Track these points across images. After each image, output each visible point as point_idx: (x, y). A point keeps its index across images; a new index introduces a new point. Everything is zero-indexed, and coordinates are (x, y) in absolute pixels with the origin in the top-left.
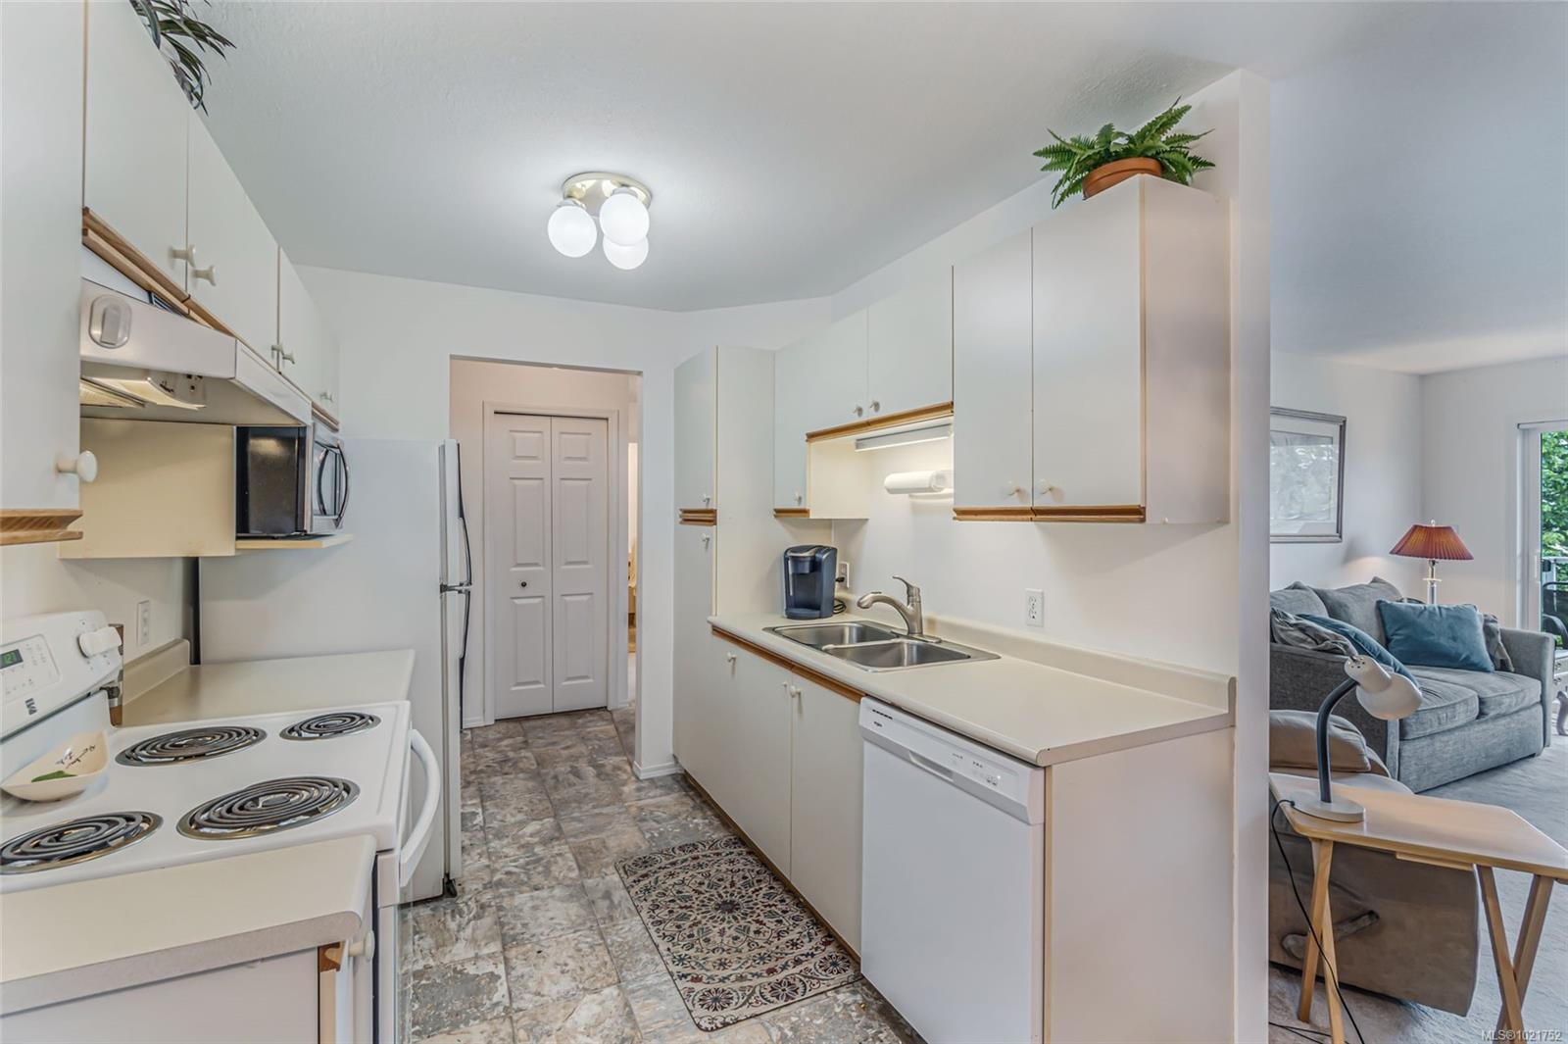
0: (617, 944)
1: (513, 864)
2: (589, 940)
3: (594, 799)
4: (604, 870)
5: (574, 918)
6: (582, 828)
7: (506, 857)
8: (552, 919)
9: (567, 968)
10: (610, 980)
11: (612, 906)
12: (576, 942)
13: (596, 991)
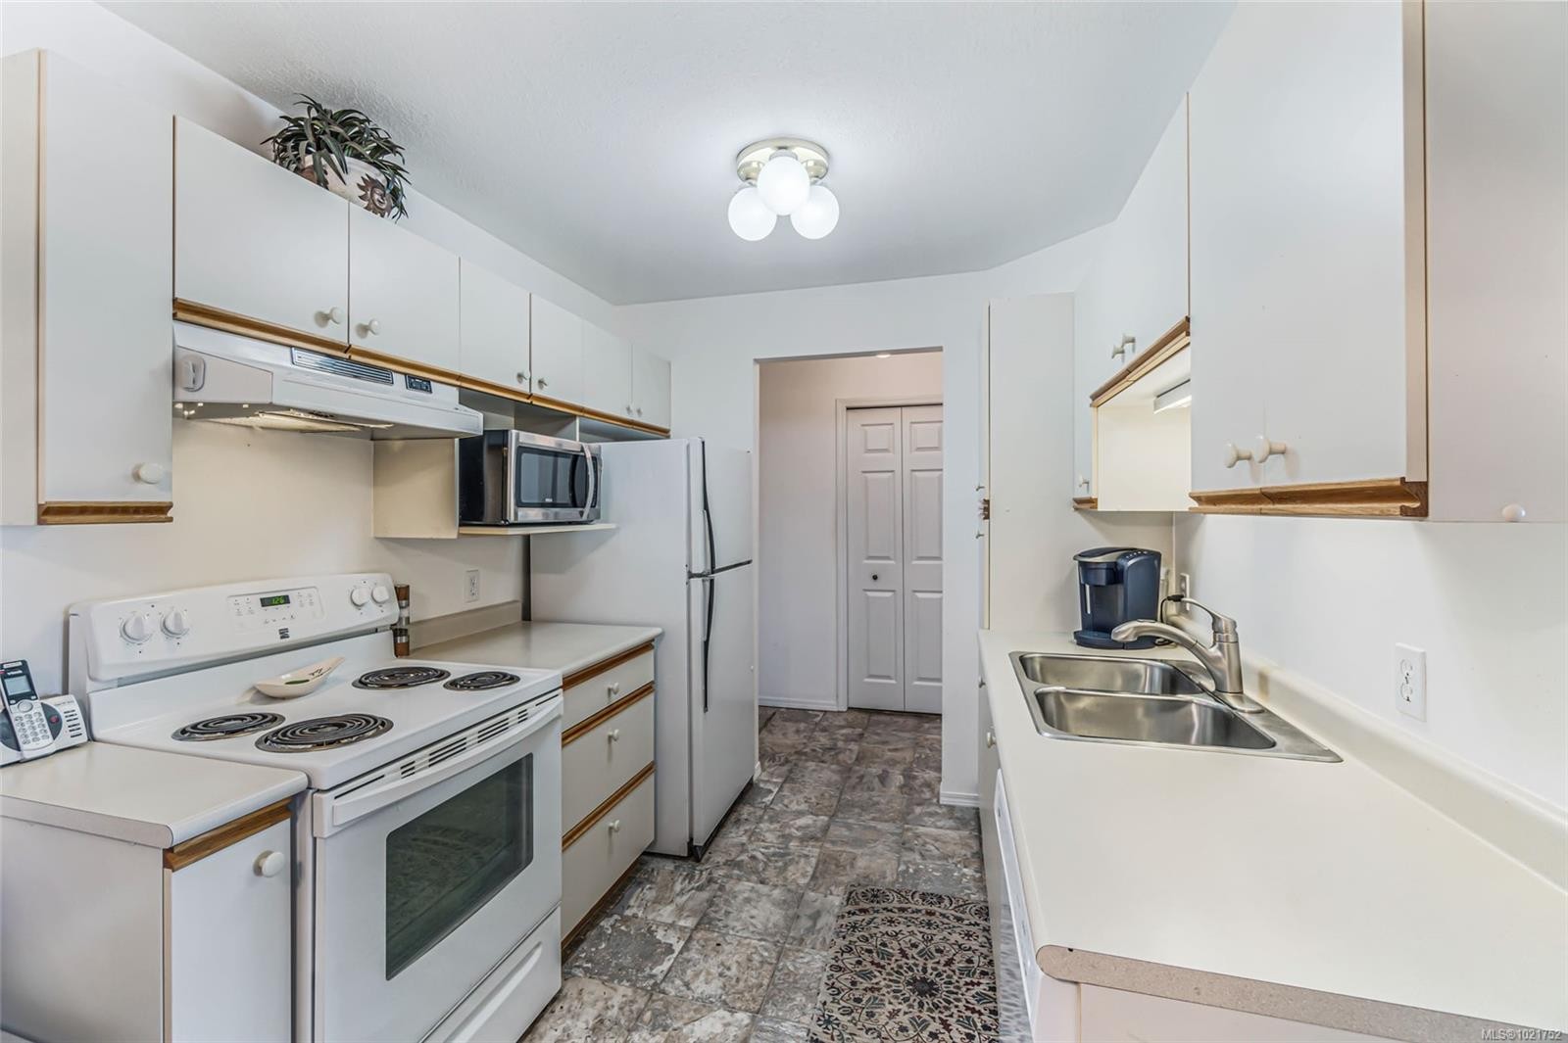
0: (786, 971)
1: (763, 850)
2: (766, 954)
3: (880, 811)
4: (833, 888)
5: (770, 925)
6: (845, 836)
7: (763, 841)
8: (752, 917)
9: (727, 973)
10: (752, 1006)
11: (810, 930)
12: (754, 950)
13: (732, 1010)
